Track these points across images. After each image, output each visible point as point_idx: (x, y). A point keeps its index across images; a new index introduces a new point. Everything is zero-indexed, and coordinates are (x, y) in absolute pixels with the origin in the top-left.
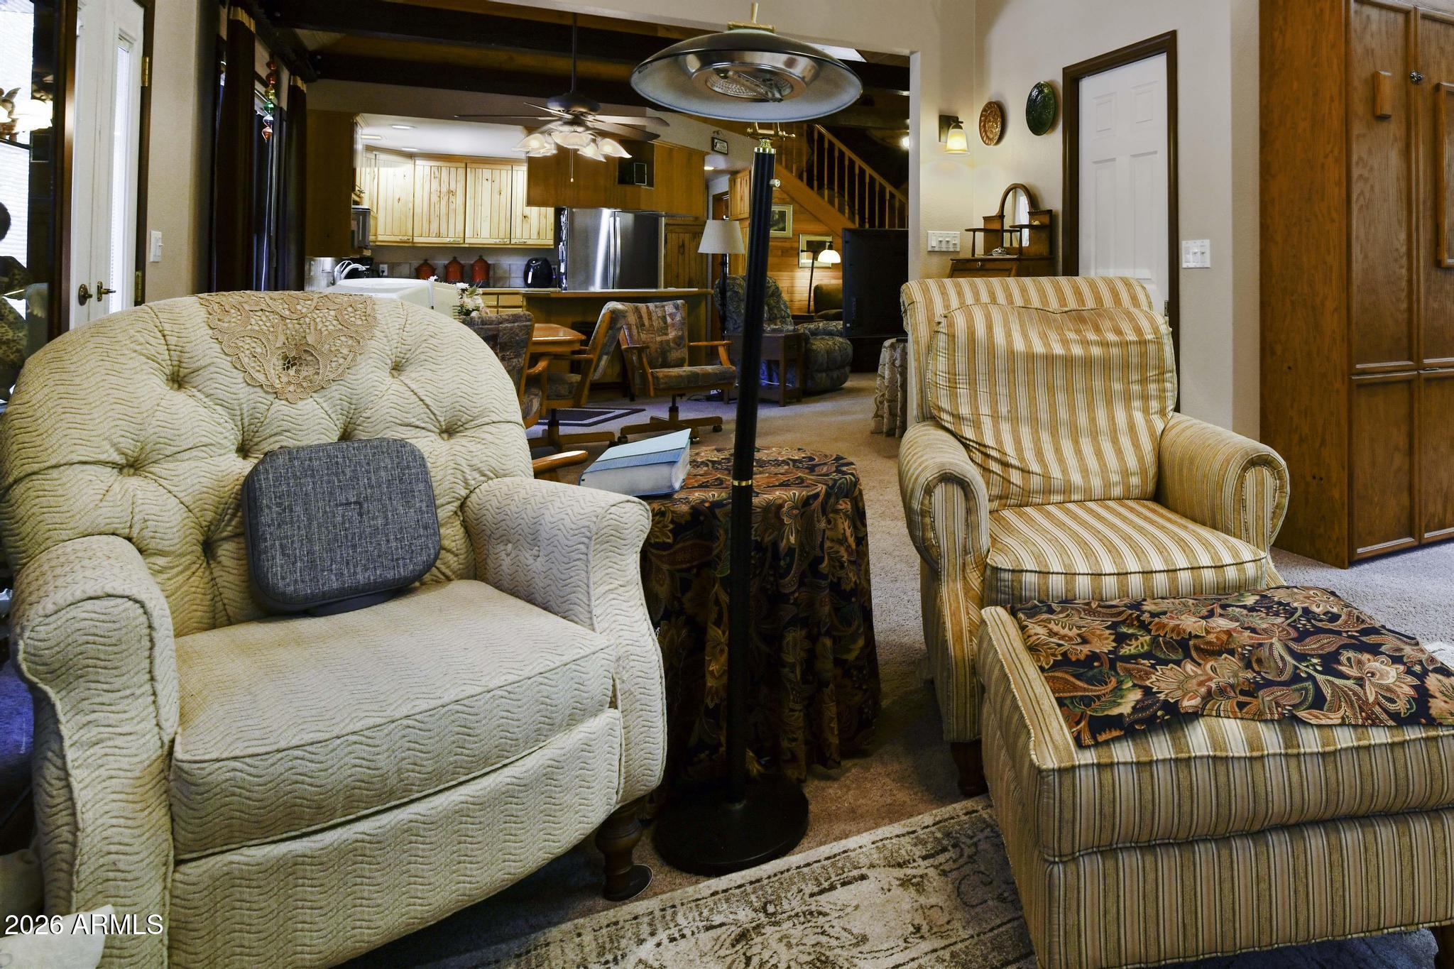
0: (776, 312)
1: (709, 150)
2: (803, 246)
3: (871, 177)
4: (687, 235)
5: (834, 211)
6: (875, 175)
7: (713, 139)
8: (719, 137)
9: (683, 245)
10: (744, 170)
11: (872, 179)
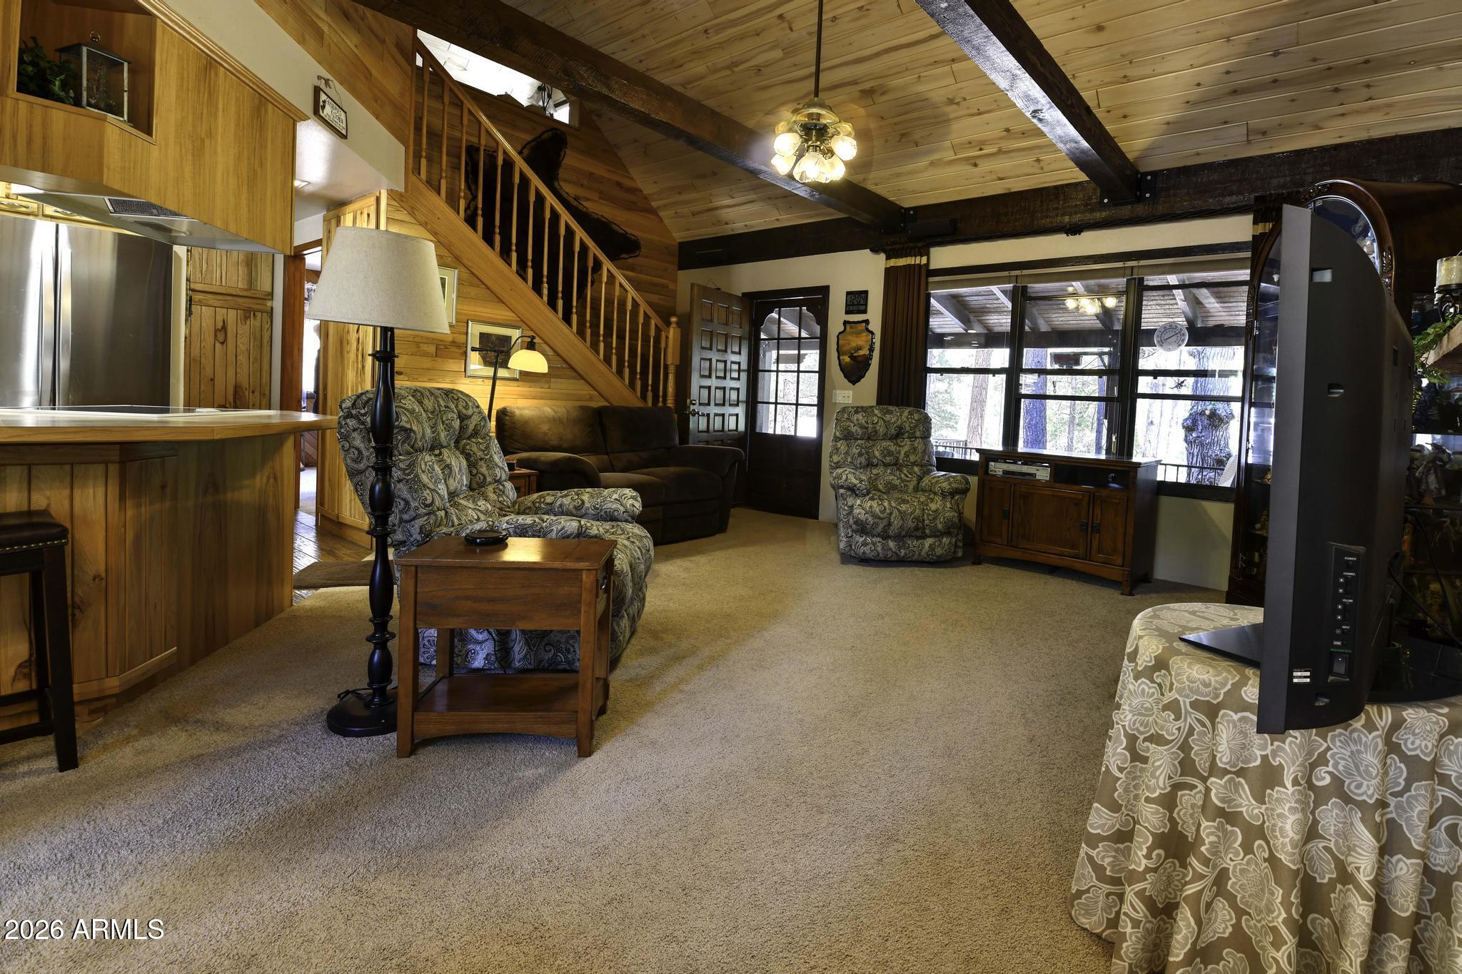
0: (484, 470)
1: (307, 108)
2: (474, 341)
3: (582, 243)
4: (232, 313)
5: (526, 288)
6: (590, 243)
7: (317, 91)
8: (327, 90)
9: (224, 328)
10: (363, 196)
11: (584, 248)
